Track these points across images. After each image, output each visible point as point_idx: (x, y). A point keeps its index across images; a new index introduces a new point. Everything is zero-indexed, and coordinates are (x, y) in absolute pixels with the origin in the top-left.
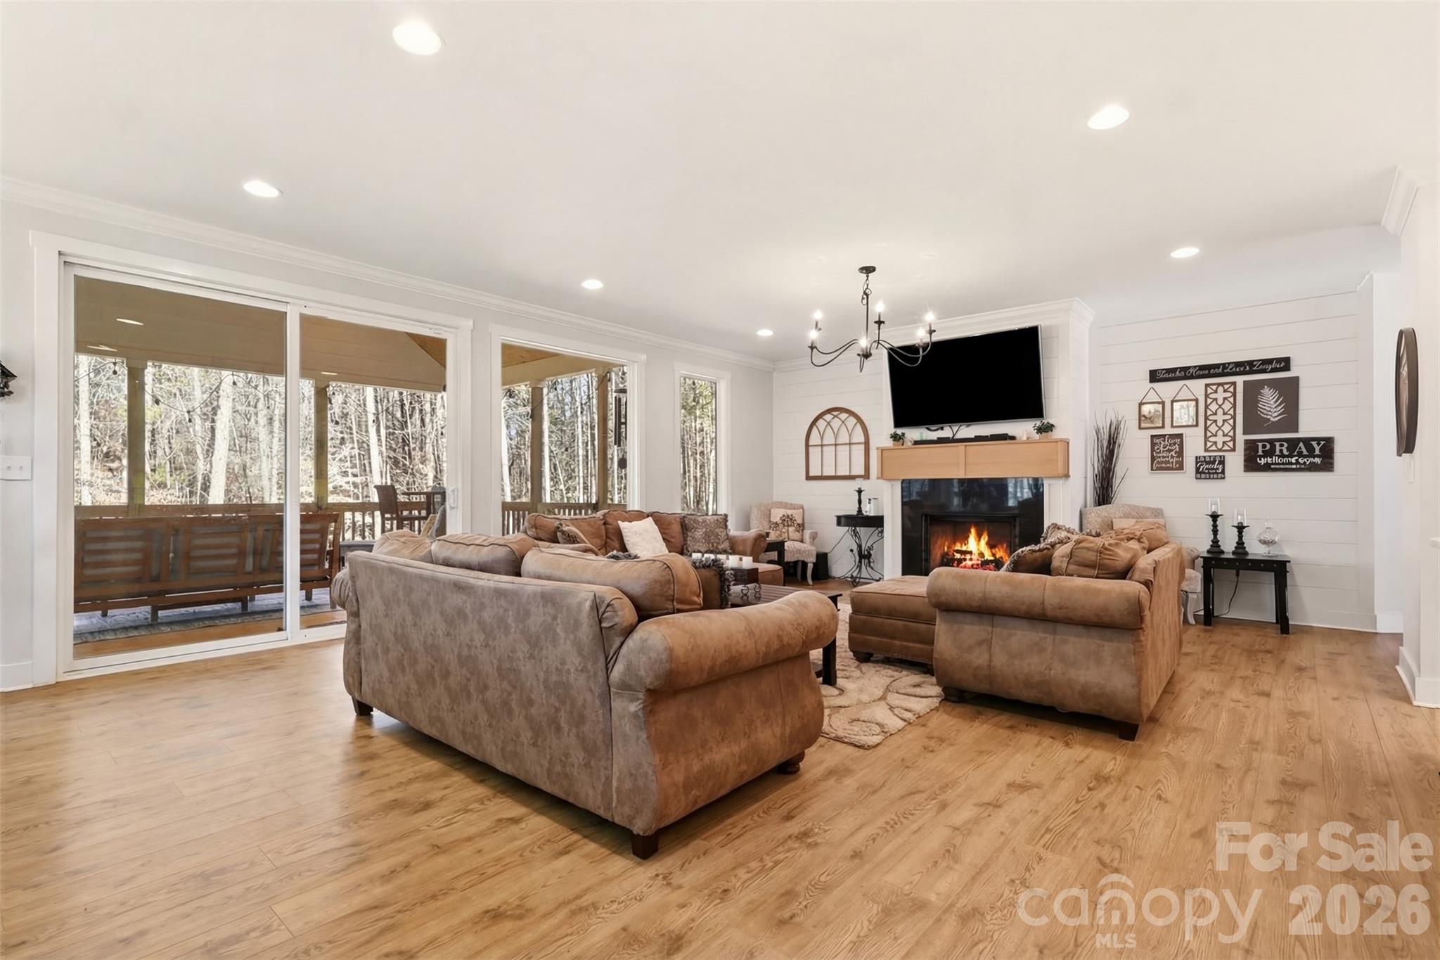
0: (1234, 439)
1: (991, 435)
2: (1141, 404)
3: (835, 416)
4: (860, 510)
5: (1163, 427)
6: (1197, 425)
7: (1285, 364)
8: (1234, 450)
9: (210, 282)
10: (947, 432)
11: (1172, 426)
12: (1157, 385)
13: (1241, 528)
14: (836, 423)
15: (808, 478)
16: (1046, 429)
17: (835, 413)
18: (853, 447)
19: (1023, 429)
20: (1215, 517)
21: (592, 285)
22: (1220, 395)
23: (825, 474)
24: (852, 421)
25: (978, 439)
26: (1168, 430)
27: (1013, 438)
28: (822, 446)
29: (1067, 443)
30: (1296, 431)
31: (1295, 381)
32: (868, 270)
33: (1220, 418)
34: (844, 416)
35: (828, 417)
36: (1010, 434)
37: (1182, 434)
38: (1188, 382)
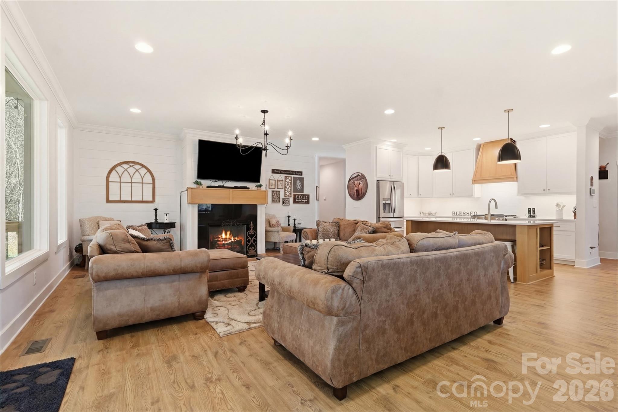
0: (291, 193)
1: (240, 187)
2: (269, 180)
3: (131, 166)
4: (156, 220)
5: (275, 188)
6: (283, 189)
7: (301, 173)
8: (291, 197)
11: (277, 188)
12: (274, 175)
13: (295, 220)
14: (131, 170)
15: (108, 201)
16: (260, 186)
17: (132, 165)
18: (144, 185)
19: (252, 186)
20: (289, 217)
22: (288, 180)
23: (123, 199)
24: (143, 171)
25: (236, 188)
26: (276, 190)
27: (249, 188)
28: (120, 182)
30: (303, 192)
31: (303, 178)
32: (264, 112)
33: (288, 187)
34: (137, 167)
35: (126, 166)
36: (247, 187)
37: (280, 191)
38: (281, 175)
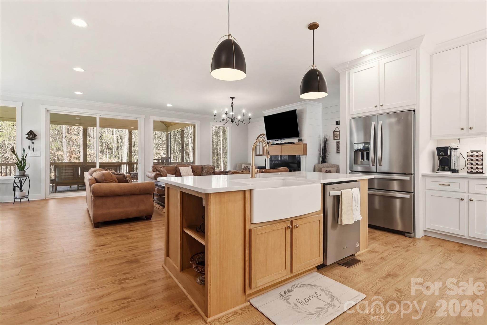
1: (288, 142)
2: (334, 132)
9: (76, 112)
10: (279, 142)
12: (338, 126)
15: (256, 155)
16: (300, 140)
17: (262, 136)
18: (260, 146)
19: (295, 140)
21: (169, 105)
25: (285, 143)
27: (294, 143)
29: (306, 144)
32: (232, 98)
36: (293, 142)
